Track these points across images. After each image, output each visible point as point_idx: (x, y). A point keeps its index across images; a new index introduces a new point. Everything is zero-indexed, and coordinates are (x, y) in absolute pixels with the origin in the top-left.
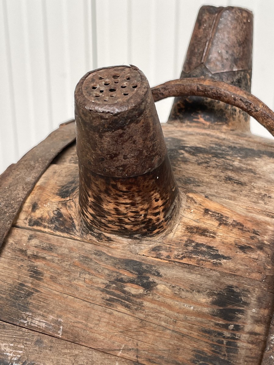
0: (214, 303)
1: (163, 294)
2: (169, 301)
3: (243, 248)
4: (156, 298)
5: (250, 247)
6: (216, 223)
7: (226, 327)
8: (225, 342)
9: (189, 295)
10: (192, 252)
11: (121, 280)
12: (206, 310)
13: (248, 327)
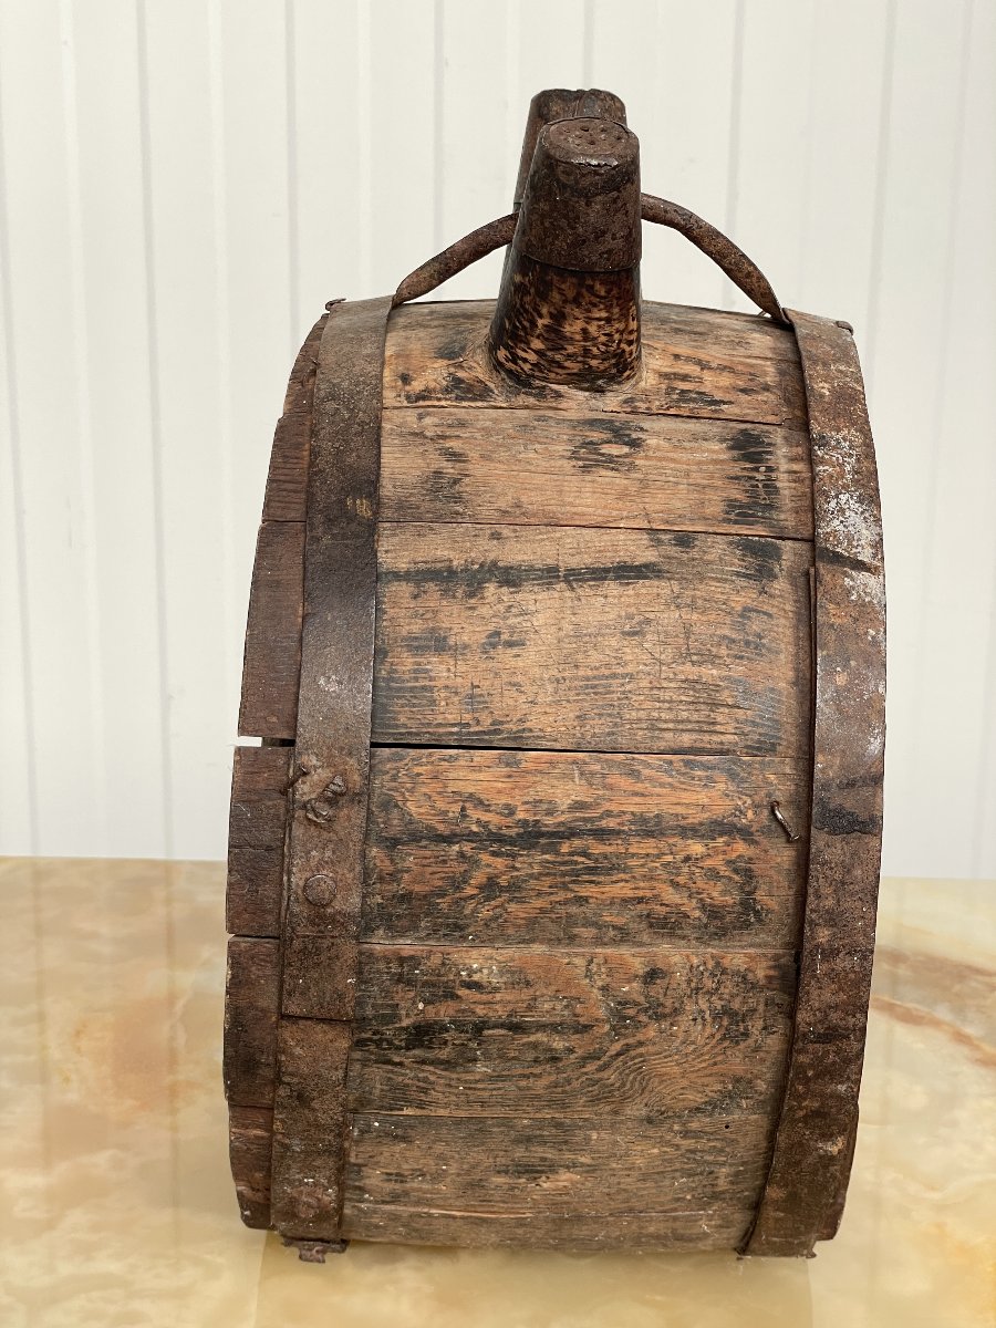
0: (731, 448)
1: (658, 448)
2: (671, 455)
3: (744, 391)
4: (650, 454)
5: (752, 389)
6: (698, 368)
7: (756, 469)
8: (760, 486)
9: (694, 445)
10: (678, 401)
11: (592, 443)
12: (723, 457)
13: (784, 466)
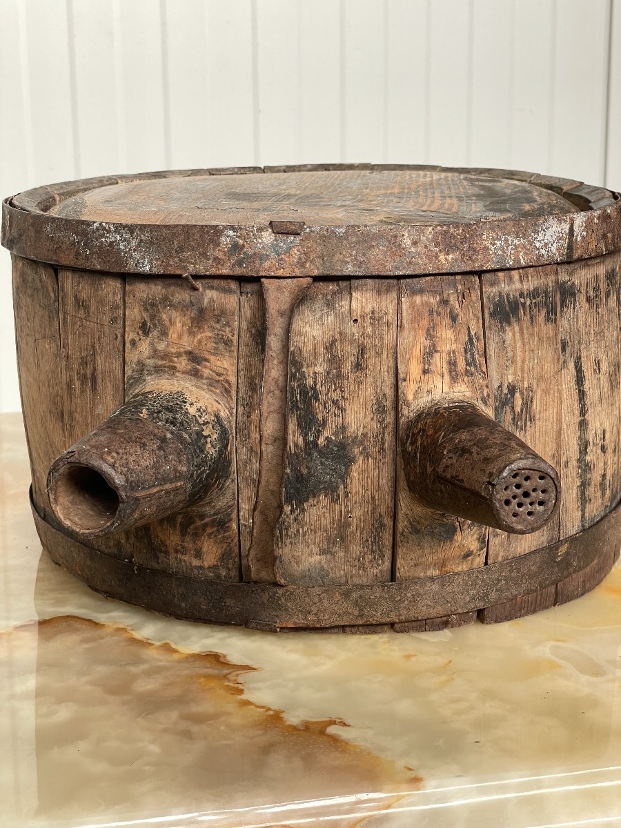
0: (509, 324)
1: (515, 374)
2: (519, 365)
3: (454, 318)
4: (519, 378)
5: (450, 312)
6: (437, 356)
7: (524, 305)
8: (534, 301)
9: (509, 349)
10: (475, 366)
11: (514, 419)
12: (517, 328)
13: (517, 285)
